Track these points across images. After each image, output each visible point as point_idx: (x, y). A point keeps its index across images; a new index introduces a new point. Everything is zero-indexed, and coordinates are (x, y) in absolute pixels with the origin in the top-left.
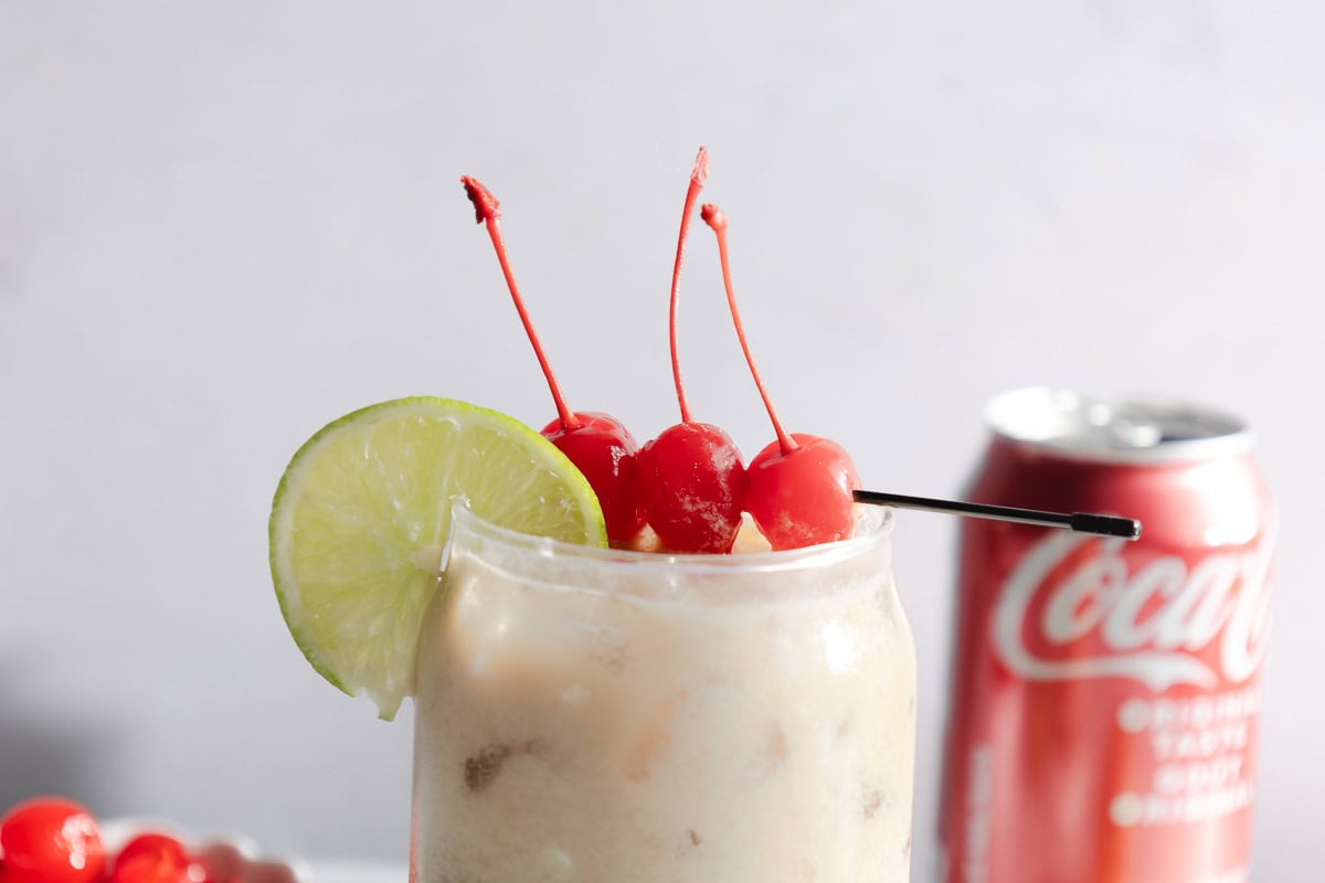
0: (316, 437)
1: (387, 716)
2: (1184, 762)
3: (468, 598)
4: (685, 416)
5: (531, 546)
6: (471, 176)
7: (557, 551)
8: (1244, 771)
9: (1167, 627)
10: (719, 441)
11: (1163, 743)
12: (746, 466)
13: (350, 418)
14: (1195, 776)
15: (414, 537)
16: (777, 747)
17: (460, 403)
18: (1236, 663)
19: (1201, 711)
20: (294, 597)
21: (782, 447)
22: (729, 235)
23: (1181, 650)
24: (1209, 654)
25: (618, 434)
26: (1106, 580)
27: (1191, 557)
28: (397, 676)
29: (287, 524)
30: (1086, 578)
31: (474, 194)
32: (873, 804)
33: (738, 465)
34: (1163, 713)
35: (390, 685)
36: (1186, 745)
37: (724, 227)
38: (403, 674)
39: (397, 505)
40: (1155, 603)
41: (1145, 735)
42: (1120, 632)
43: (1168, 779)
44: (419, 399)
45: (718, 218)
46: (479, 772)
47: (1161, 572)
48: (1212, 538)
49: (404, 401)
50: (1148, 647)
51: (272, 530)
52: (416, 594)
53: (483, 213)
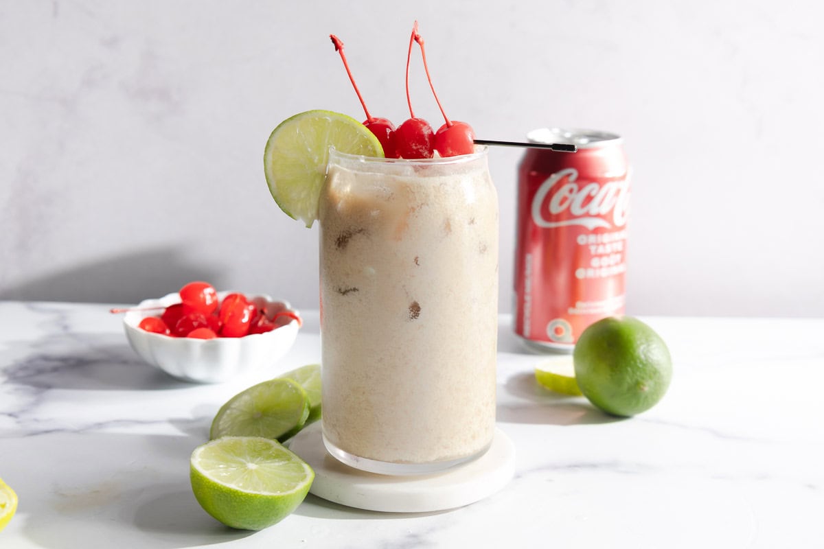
0: (279, 126)
1: (309, 226)
2: (600, 256)
3: (335, 181)
4: (412, 116)
5: (357, 159)
6: (333, 35)
7: (366, 160)
8: (622, 260)
9: (593, 208)
10: (425, 124)
11: (593, 249)
12: (435, 133)
13: (291, 119)
14: (605, 261)
15: (316, 161)
16: (448, 226)
17: (331, 112)
18: (618, 221)
19: (606, 238)
20: (274, 185)
21: (448, 125)
22: (425, 46)
23: (598, 216)
24: (608, 217)
25: (389, 124)
26: (571, 191)
27: (601, 182)
28: (312, 212)
29: (270, 157)
30: (564, 191)
31: (334, 40)
32: (483, 249)
33: (432, 133)
34: (592, 238)
35: (310, 215)
36: (601, 250)
37: (423, 43)
38: (314, 212)
39: (309, 150)
40: (589, 199)
41: (587, 246)
42: (576, 210)
43: (595, 262)
44: (316, 111)
45: (421, 40)
46: (342, 242)
47: (590, 188)
48: (608, 175)
49: (310, 112)
50: (587, 215)
51: (265, 160)
52: (318, 182)
53: (338, 47)
